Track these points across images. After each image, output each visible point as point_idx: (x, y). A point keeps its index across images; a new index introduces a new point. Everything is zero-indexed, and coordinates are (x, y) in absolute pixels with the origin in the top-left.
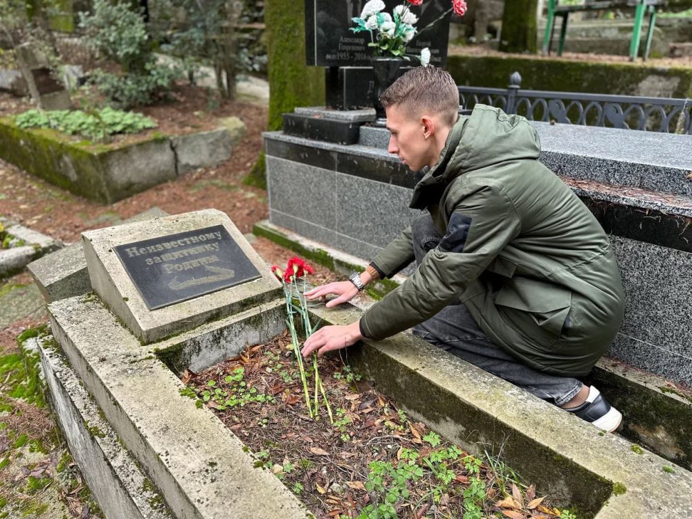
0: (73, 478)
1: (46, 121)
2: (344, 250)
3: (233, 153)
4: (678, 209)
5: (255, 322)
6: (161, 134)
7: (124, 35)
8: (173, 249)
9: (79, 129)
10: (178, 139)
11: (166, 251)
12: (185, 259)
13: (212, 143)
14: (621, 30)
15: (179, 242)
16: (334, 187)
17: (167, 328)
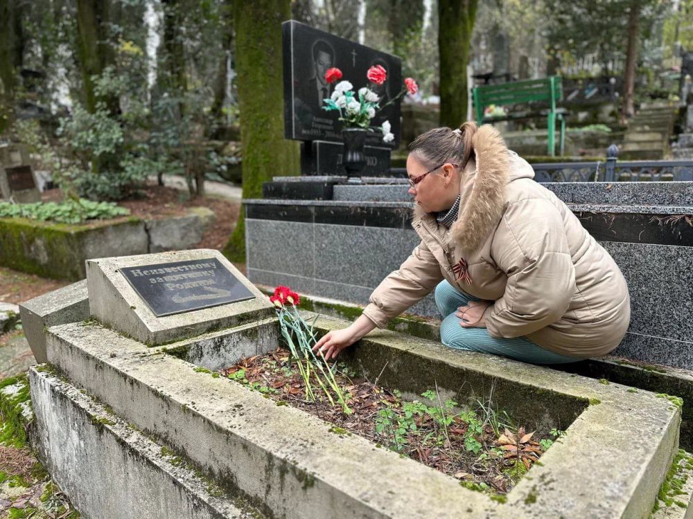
0: (60, 505)
1: (18, 211)
2: (322, 295)
3: (203, 238)
4: (604, 208)
5: (251, 334)
6: (135, 218)
7: (101, 137)
8: (173, 273)
9: (53, 215)
10: (152, 222)
11: (167, 274)
12: (184, 280)
13: (184, 228)
14: (539, 138)
15: (178, 268)
16: (312, 238)
17: (173, 332)
